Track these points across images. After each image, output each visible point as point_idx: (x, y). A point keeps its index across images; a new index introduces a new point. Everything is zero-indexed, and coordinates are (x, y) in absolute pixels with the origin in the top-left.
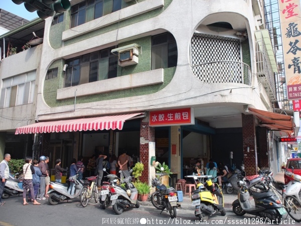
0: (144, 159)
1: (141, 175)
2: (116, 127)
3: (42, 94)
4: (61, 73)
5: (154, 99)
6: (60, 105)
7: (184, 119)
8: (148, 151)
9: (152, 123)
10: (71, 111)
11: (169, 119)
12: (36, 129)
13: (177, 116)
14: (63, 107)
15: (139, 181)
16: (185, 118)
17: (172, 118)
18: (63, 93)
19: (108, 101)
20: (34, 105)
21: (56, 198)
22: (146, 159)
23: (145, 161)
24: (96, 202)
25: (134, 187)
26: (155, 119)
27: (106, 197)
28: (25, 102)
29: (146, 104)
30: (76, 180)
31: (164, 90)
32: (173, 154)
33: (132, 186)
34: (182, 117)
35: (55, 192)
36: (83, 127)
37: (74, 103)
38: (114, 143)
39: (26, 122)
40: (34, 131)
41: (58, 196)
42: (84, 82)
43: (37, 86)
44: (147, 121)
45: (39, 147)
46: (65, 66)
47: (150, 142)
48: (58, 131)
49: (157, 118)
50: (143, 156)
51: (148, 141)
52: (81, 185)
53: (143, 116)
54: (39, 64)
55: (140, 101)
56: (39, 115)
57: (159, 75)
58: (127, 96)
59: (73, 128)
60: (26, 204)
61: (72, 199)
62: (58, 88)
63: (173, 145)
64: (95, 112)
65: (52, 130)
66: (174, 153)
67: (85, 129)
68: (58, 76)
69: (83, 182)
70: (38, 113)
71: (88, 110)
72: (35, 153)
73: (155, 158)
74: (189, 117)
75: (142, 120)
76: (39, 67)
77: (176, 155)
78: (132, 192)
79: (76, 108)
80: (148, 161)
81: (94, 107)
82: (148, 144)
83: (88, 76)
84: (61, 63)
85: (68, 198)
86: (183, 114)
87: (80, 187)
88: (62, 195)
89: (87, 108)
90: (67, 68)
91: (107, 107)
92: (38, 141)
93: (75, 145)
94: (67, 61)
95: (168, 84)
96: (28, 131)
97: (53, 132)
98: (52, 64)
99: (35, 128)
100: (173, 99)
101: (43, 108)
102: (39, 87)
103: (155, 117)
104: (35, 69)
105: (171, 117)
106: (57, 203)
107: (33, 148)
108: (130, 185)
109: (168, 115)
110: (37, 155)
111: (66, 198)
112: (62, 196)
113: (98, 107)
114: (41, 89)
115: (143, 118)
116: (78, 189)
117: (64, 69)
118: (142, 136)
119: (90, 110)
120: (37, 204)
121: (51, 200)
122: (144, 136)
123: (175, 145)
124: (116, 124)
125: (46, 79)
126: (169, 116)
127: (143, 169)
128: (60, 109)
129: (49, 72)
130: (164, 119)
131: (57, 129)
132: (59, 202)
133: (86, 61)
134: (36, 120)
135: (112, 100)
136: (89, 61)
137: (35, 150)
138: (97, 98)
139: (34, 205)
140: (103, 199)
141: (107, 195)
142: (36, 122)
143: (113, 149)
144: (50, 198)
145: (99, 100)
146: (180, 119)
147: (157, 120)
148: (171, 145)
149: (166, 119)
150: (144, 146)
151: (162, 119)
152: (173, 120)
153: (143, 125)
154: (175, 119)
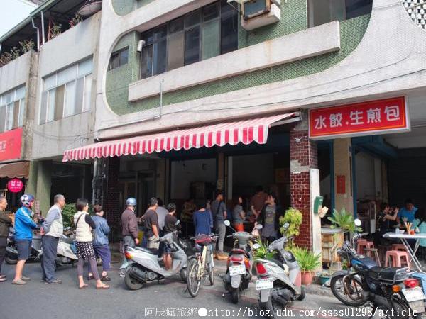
0: (300, 202)
1: (297, 233)
2: (251, 138)
3: (104, 95)
4: (134, 55)
5: (322, 82)
6: (135, 111)
7: (388, 119)
8: (308, 186)
9: (315, 132)
10: (154, 119)
11: (354, 121)
12: (96, 150)
13: (373, 115)
14: (140, 112)
15: (294, 244)
16: (392, 117)
17: (360, 120)
18: (139, 89)
19: (223, 95)
20: (92, 113)
21: (138, 278)
22: (305, 203)
23: (302, 206)
24: (212, 284)
25: (293, 260)
26: (322, 122)
27: (239, 279)
28: (78, 110)
29: (305, 94)
30: (171, 241)
31: (342, 63)
32: (338, 192)
33: (290, 258)
34: (383, 116)
35: (136, 265)
36: (182, 144)
37: (159, 105)
38: (225, 175)
39: (80, 142)
40: (94, 155)
41: (142, 273)
42: (176, 66)
43: (94, 82)
44: (303, 129)
45: (102, 184)
46: (141, 42)
47: (312, 169)
48: (134, 152)
49: (327, 122)
50: (298, 197)
51: (308, 167)
52: (181, 250)
53: (297, 119)
54: (97, 44)
55: (292, 89)
56: (100, 130)
57: (330, 35)
58: (262, 83)
59: (162, 145)
60: (84, 286)
61: (167, 278)
62: (131, 82)
63: (338, 177)
64: (198, 118)
65: (124, 151)
67: (187, 146)
68: (129, 62)
69: (185, 246)
70: (99, 126)
71: (185, 114)
72: (96, 193)
73: (321, 200)
74: (400, 116)
75: (294, 127)
76: (96, 50)
77: (345, 195)
78: (290, 269)
79: (162, 113)
80: (309, 206)
81: (196, 109)
82: (308, 173)
83: (181, 55)
84: (134, 37)
85: (160, 276)
86: (387, 110)
87: (179, 255)
88: (148, 270)
89: (183, 111)
90: (144, 47)
91: (222, 106)
92: (101, 173)
93: (158, 179)
94: (144, 34)
95: (351, 51)
96: (84, 156)
97: (126, 154)
98: (118, 43)
99: (94, 150)
100: (365, 80)
101: (106, 118)
102: (98, 83)
103: (321, 121)
104: (90, 53)
105: (357, 118)
106: (140, 286)
107: (93, 185)
108: (286, 255)
109: (352, 114)
110: (99, 197)
111: (156, 276)
112: (150, 273)
113: (205, 108)
114: (102, 86)
115: (296, 123)
116: (177, 258)
117: (140, 49)
118: (294, 159)
119: (188, 114)
120: (102, 288)
121: (129, 281)
122: (297, 158)
123: (343, 177)
124: (251, 132)
125: (109, 69)
126: (354, 116)
127: (301, 222)
128: (134, 116)
129: (114, 56)
130: (343, 122)
131: (132, 148)
132: (143, 284)
133: (176, 30)
134: (95, 138)
135: (232, 93)
136: (183, 29)
137: (96, 188)
138: (202, 92)
139: (97, 288)
140: (236, 284)
141: (243, 275)
142: (96, 141)
143: (224, 186)
144: (128, 278)
145: (204, 96)
146: (380, 121)
147: (325, 126)
148: (335, 177)
149: (347, 123)
150: (300, 177)
151: (337, 123)
152: (362, 123)
153: (296, 136)
154: (368, 122)
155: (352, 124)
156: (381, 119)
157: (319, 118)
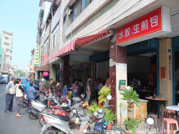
0: (112, 83)
3: (61, 36)
4: (68, 17)
7: (152, 26)
8: (115, 73)
9: (119, 41)
11: (135, 31)
13: (144, 25)
14: (67, 41)
16: (154, 24)
17: (138, 30)
22: (114, 83)
23: (113, 85)
26: (122, 35)
28: (57, 44)
32: (161, 78)
44: (114, 40)
46: (70, 11)
49: (124, 34)
50: (112, 80)
51: (115, 62)
63: (162, 68)
66: (163, 76)
68: (67, 20)
73: (123, 82)
74: (159, 22)
75: (111, 39)
76: (60, 18)
77: (165, 79)
78: (80, 121)
79: (72, 40)
80: (115, 86)
81: (79, 37)
84: (68, 9)
86: (151, 20)
98: (65, 13)
101: (61, 45)
102: (60, 31)
118: (111, 58)
123: (164, 68)
125: (63, 25)
126: (135, 28)
130: (130, 33)
133: (80, 1)
135: (88, 26)
146: (147, 28)
147: (123, 37)
148: (160, 68)
149: (132, 33)
150: (112, 68)
151: (128, 33)
152: (139, 31)
153: (111, 45)
154: (142, 30)
155: (134, 33)
156: (148, 27)
157: (121, 33)
